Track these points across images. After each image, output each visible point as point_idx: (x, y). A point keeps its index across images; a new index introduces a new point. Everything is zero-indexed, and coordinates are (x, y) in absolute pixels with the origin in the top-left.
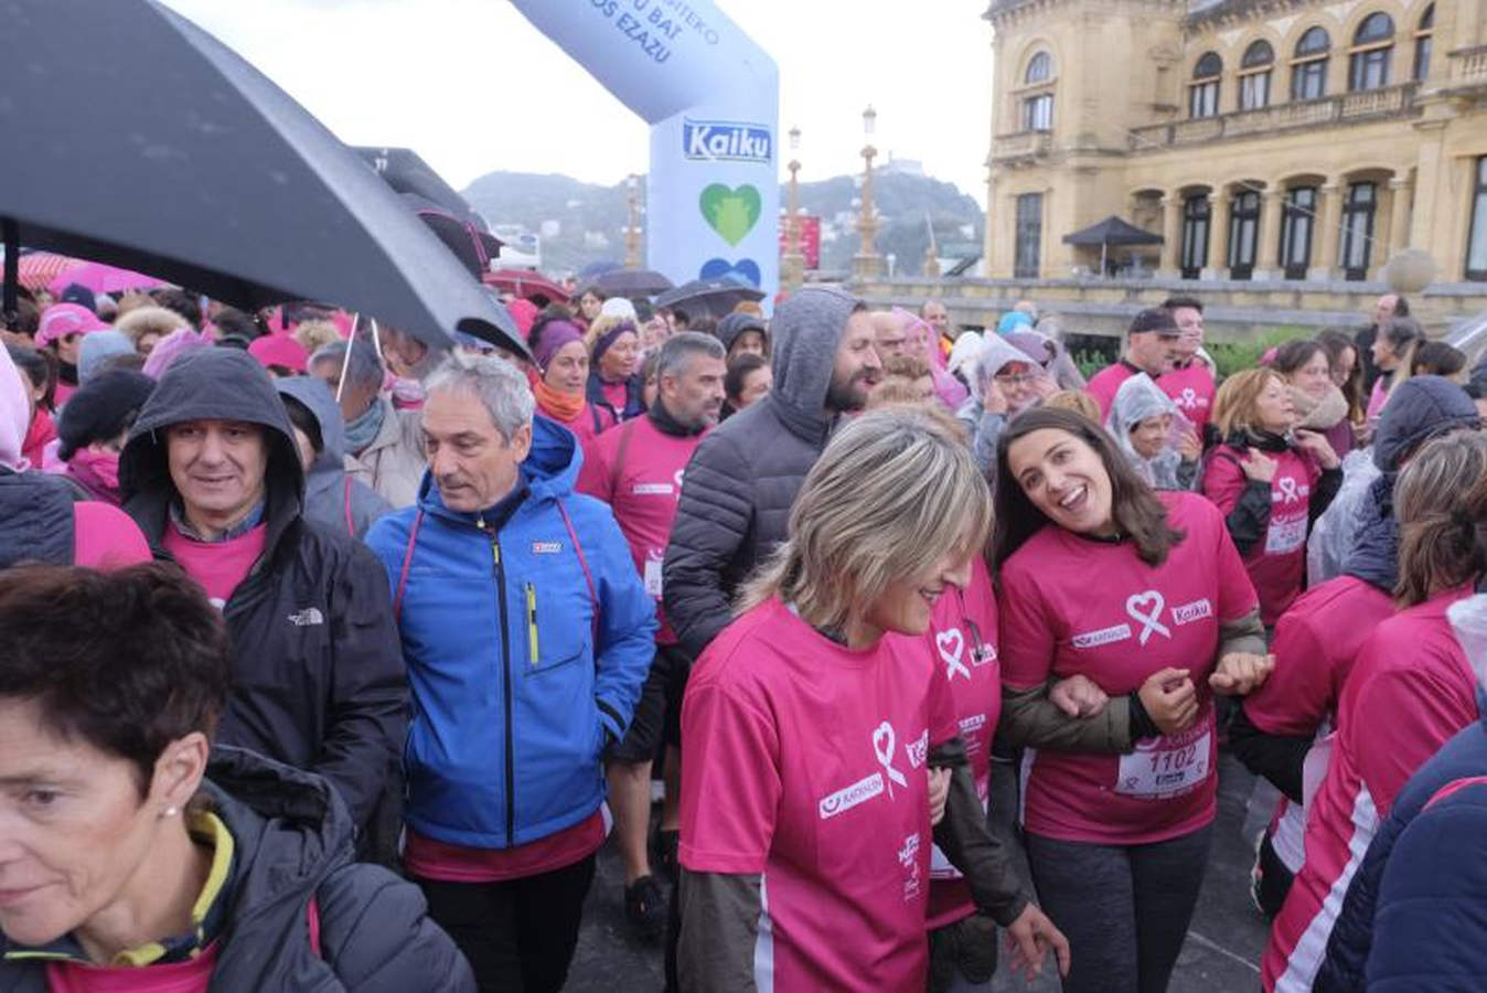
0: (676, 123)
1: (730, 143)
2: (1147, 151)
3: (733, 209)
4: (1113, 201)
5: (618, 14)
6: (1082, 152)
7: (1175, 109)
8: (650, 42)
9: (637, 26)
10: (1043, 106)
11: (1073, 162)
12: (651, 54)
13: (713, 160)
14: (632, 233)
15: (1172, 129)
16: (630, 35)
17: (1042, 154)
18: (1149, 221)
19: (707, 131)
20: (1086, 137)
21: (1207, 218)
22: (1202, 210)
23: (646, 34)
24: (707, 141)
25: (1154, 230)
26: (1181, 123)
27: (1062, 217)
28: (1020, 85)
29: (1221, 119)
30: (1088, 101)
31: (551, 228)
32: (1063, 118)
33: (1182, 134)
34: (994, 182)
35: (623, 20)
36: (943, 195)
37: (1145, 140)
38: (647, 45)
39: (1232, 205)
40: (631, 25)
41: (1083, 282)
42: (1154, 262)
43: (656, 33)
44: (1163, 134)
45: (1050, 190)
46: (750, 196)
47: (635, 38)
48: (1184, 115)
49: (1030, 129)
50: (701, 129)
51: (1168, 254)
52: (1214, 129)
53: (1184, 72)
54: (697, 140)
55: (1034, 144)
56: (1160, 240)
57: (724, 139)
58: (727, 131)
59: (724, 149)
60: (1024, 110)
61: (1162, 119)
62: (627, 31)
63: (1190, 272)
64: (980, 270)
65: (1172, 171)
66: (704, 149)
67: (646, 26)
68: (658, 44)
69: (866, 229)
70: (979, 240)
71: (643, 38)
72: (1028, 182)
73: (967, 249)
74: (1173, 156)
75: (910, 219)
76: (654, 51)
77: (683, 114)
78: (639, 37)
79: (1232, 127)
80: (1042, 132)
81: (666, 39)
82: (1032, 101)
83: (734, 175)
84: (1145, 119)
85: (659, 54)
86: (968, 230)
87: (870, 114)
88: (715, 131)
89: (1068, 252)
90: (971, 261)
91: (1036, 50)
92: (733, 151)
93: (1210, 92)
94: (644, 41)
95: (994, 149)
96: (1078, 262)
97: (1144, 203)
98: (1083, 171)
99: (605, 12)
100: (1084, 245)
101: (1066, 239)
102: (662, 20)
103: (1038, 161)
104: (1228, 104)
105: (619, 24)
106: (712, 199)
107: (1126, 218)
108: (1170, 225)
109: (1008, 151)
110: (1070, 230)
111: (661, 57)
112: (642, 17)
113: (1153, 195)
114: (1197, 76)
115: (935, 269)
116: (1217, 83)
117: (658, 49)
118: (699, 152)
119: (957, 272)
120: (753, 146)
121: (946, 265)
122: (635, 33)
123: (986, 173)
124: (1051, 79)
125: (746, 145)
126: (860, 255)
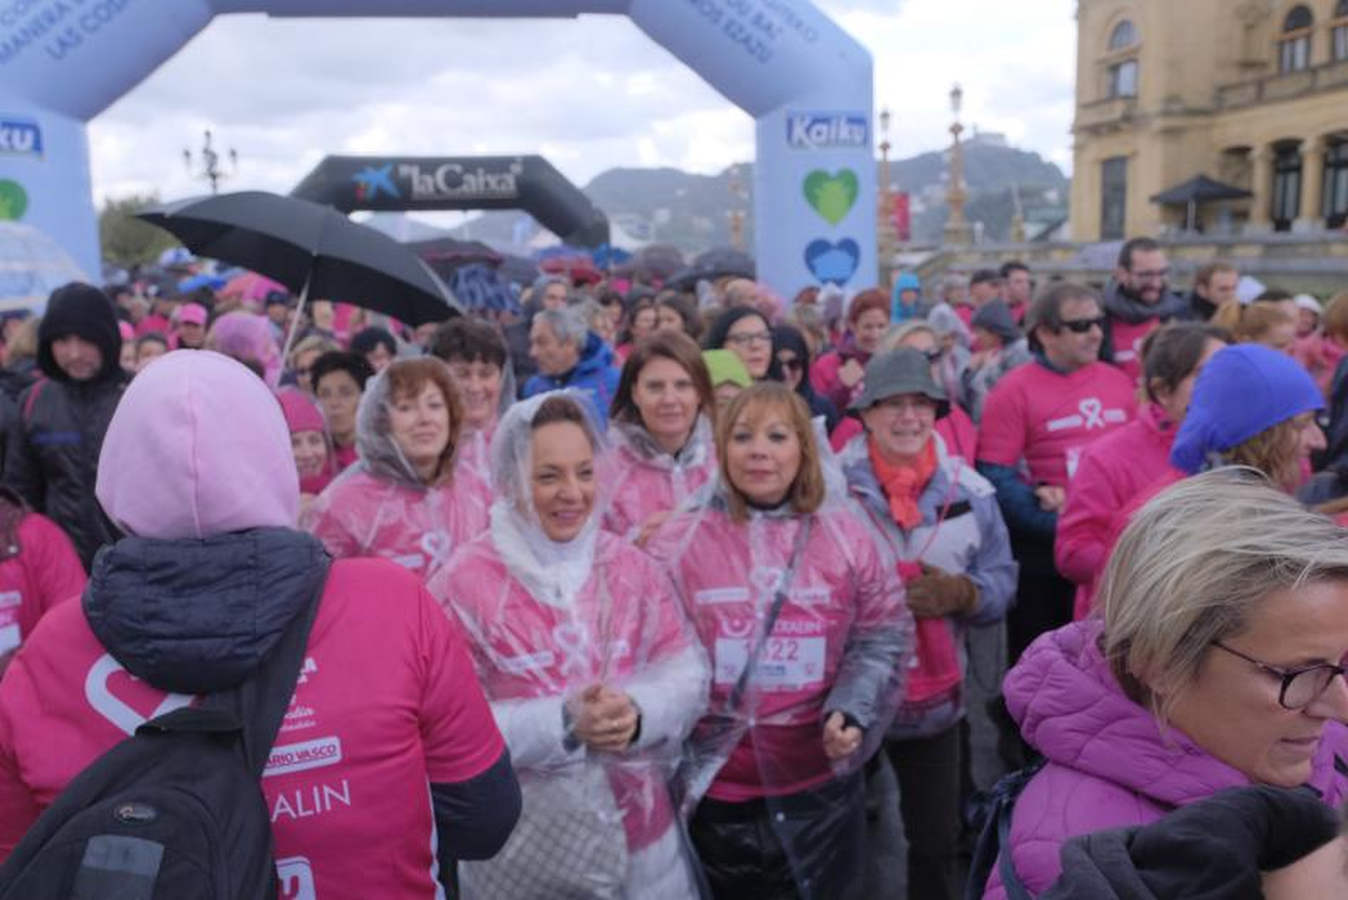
0: (779, 117)
1: (829, 133)
2: (1236, 108)
3: (833, 192)
4: (1199, 158)
5: (724, 21)
6: (1166, 113)
7: (1263, 65)
8: (754, 44)
9: (741, 29)
10: (1127, 73)
11: (1159, 124)
12: (754, 55)
13: (814, 148)
14: (736, 219)
15: (1260, 85)
16: (735, 39)
17: (1127, 118)
18: (1238, 176)
19: (807, 122)
20: (1172, 99)
21: (1298, 169)
22: (1294, 162)
23: (749, 37)
24: (808, 130)
25: (1243, 185)
26: (1271, 78)
27: (1147, 179)
28: (1104, 54)
29: (1312, 71)
30: (1173, 65)
31: (663, 216)
32: (1147, 83)
33: (1272, 89)
34: (1078, 149)
35: (728, 25)
36: (1027, 163)
37: (1233, 98)
38: (751, 47)
39: (1325, 157)
40: (736, 29)
41: (1172, 239)
42: (1242, 216)
43: (758, 35)
44: (1251, 91)
45: (1135, 154)
46: (849, 180)
47: (740, 42)
48: (1273, 69)
49: (1113, 96)
50: (803, 119)
51: (1258, 208)
52: (1305, 82)
53: (1274, 27)
54: (799, 131)
55: (1117, 110)
56: (1248, 194)
57: (823, 128)
58: (825, 120)
59: (823, 138)
60: (1107, 78)
61: (1250, 75)
62: (732, 36)
63: (1282, 224)
64: (1066, 233)
65: (1260, 127)
66: (806, 141)
67: (750, 29)
68: (760, 45)
69: (956, 201)
70: (1064, 203)
71: (746, 41)
72: (1113, 147)
73: (1052, 214)
74: (1263, 111)
75: (996, 189)
76: (757, 52)
77: (785, 107)
78: (743, 40)
79: (1324, 78)
80: (1127, 98)
81: (768, 39)
82: (1115, 69)
83: (834, 161)
84: (1232, 76)
85: (762, 54)
86: (1052, 196)
87: (956, 94)
88: (816, 121)
89: (1154, 212)
90: (1055, 225)
91: (1118, 19)
92: (833, 136)
93: (1300, 47)
94: (748, 44)
95: (1078, 118)
96: (1165, 220)
97: (1234, 159)
98: (1170, 133)
99: (712, 20)
100: (1171, 204)
101: (1154, 199)
102: (764, 23)
103: (1125, 126)
104: (1320, 55)
105: (725, 30)
106: (813, 184)
107: (1214, 174)
108: (1259, 179)
109: (1093, 118)
110: (1156, 188)
111: (763, 56)
112: (745, 22)
113: (1241, 152)
114: (1287, 29)
115: (1021, 234)
116: (1308, 38)
117: (761, 49)
118: (801, 142)
119: (1042, 237)
120: (851, 132)
121: (1032, 230)
122: (740, 37)
123: (1071, 140)
124: (1133, 45)
125: (844, 133)
126: (950, 225)
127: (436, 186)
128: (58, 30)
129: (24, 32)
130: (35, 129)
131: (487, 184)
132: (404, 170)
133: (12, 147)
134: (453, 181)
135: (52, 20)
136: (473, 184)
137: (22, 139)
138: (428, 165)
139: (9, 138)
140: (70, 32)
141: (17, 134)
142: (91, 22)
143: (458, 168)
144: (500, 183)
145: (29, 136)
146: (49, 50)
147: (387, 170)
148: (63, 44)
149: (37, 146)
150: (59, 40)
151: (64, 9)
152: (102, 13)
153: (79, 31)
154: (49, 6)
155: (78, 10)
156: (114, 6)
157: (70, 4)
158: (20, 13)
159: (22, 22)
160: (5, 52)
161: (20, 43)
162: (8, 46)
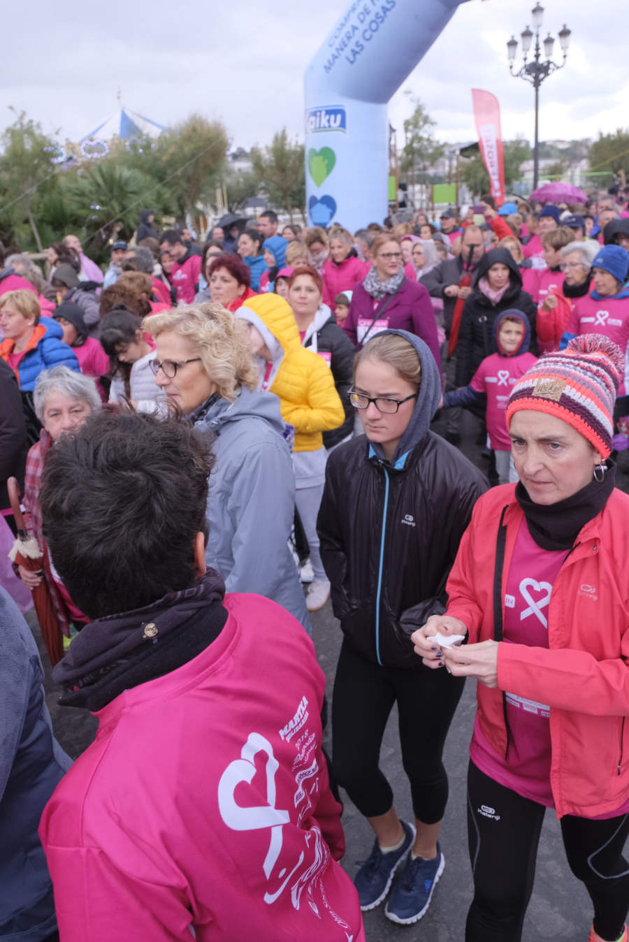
128: (352, 45)
129: (337, 50)
130: (342, 112)
133: (330, 127)
135: (349, 38)
137: (335, 121)
139: (329, 121)
140: (357, 44)
141: (332, 117)
142: (367, 35)
145: (339, 117)
146: (348, 59)
148: (355, 53)
149: (343, 125)
150: (353, 51)
151: (354, 28)
152: (374, 26)
153: (362, 42)
154: (348, 28)
155: (362, 27)
156: (380, 19)
157: (357, 24)
158: (336, 37)
159: (337, 43)
160: (327, 64)
161: (335, 57)
162: (329, 61)
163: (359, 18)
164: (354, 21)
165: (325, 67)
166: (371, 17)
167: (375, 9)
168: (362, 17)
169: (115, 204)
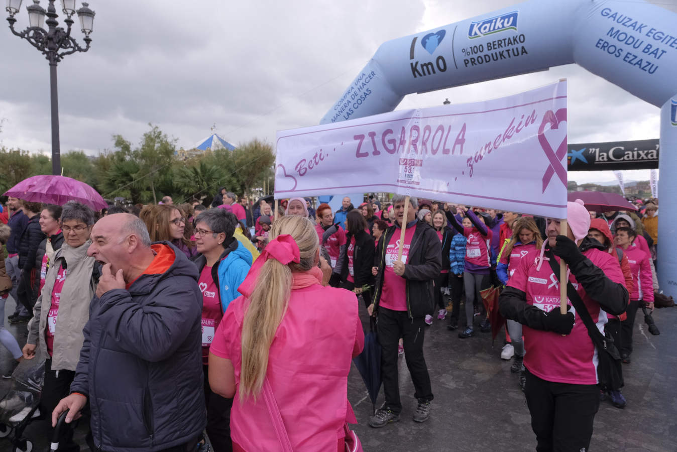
5: (623, 54)
8: (644, 64)
9: (636, 57)
12: (645, 70)
16: (632, 64)
23: (641, 60)
35: (626, 56)
38: (643, 65)
40: (631, 57)
43: (647, 58)
47: (635, 65)
62: (629, 62)
67: (641, 56)
68: (650, 64)
71: (639, 63)
76: (647, 68)
77: (671, 99)
78: (637, 63)
81: (656, 59)
85: (651, 69)
94: (640, 65)
99: (616, 55)
102: (651, 50)
105: (624, 60)
111: (651, 71)
112: (639, 52)
117: (650, 66)
122: (634, 62)
127: (608, 157)
128: (347, 110)
131: (639, 155)
132: (592, 150)
134: (617, 155)
135: (346, 106)
136: (630, 156)
138: (605, 147)
140: (350, 110)
142: (356, 106)
143: (622, 148)
144: (647, 155)
146: (344, 116)
147: (583, 150)
150: (347, 113)
151: (349, 102)
152: (359, 102)
153: (353, 109)
154: (345, 101)
155: (353, 102)
156: (363, 98)
157: (351, 100)
158: (339, 106)
159: (339, 109)
160: (333, 119)
161: (338, 115)
162: (334, 117)
163: (352, 98)
164: (349, 98)
165: (332, 120)
166: (358, 97)
167: (361, 93)
168: (353, 97)
169: (205, 183)
